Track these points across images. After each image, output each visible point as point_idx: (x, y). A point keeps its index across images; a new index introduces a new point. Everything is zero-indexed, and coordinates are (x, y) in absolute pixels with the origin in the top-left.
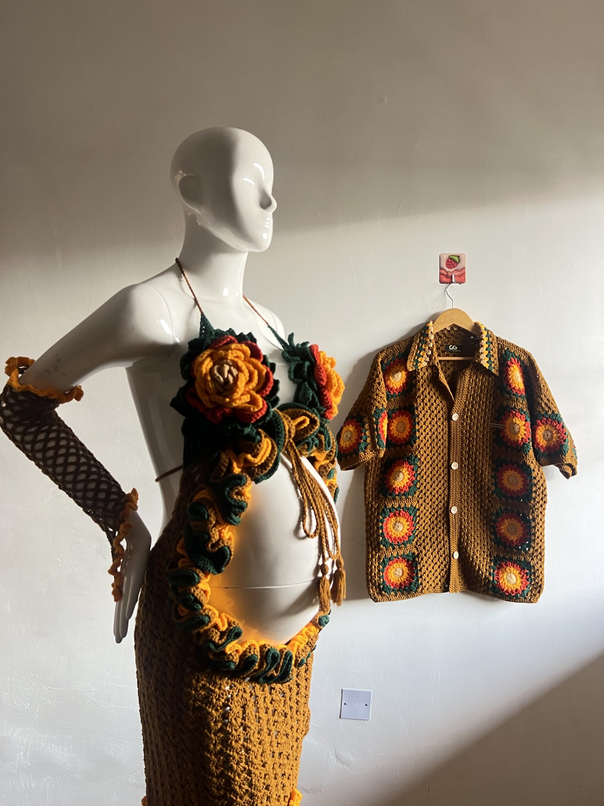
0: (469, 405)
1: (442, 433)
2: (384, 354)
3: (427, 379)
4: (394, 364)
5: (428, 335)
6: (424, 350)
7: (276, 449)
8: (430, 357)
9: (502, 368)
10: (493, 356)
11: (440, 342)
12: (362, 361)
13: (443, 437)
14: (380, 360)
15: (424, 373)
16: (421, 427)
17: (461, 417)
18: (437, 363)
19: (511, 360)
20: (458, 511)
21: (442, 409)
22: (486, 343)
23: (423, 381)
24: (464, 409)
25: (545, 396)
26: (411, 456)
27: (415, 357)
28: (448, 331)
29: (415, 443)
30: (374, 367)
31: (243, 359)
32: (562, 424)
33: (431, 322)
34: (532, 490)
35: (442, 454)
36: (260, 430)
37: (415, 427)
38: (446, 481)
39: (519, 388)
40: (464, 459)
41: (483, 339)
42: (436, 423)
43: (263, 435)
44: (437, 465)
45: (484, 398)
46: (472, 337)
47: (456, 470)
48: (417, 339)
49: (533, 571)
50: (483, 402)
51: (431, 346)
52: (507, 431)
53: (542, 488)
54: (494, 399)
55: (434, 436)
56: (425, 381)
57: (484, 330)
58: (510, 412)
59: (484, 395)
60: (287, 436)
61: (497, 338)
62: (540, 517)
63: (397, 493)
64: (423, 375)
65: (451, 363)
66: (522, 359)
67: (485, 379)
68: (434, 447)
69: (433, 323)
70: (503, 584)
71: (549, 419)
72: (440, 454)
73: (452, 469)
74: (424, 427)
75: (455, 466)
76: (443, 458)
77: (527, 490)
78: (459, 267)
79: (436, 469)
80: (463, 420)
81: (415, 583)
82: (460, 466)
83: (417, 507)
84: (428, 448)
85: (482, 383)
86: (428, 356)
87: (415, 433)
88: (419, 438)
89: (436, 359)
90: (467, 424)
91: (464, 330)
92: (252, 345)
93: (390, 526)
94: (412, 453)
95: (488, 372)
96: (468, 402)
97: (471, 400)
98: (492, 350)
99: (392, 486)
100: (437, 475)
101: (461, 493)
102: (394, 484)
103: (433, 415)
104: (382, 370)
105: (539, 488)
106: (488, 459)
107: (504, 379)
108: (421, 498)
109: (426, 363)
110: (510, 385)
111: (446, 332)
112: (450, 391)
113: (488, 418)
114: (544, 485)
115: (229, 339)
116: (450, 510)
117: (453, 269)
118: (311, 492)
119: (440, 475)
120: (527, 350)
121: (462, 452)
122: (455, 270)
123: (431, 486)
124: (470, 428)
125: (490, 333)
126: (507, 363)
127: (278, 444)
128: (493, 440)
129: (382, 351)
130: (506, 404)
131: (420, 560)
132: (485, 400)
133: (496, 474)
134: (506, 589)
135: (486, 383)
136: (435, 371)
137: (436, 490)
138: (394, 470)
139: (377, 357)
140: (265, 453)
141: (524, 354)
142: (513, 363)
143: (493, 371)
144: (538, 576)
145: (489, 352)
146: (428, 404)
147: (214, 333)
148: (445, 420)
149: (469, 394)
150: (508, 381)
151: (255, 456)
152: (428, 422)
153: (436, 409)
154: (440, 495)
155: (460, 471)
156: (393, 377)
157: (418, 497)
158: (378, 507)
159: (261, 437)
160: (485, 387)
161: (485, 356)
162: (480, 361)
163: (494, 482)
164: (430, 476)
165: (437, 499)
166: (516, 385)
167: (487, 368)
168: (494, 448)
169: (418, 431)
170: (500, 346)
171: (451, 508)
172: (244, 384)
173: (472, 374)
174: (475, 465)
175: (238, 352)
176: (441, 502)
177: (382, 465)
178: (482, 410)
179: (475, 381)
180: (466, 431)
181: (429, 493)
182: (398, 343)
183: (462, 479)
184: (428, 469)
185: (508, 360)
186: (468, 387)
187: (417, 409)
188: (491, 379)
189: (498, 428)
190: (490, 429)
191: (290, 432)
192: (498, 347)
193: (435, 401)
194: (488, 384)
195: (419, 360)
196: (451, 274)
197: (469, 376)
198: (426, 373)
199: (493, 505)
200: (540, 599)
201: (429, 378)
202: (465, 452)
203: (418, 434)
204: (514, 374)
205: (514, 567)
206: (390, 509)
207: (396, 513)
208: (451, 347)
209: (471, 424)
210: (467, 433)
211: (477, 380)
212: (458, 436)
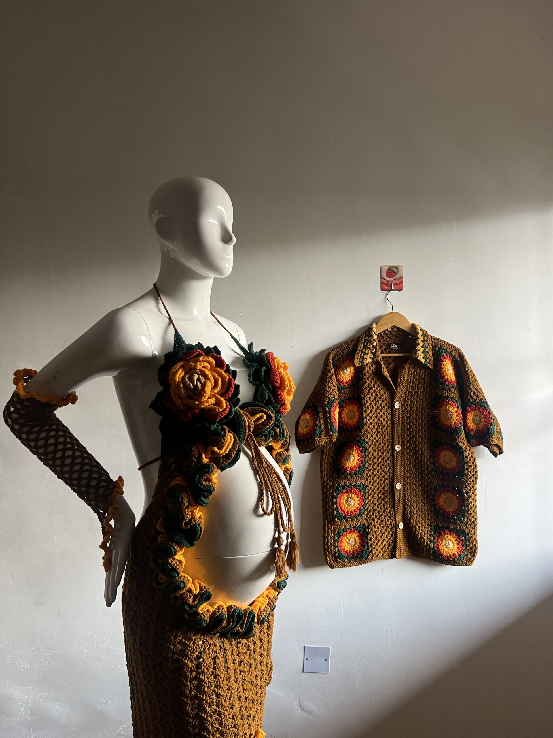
0: (409, 395)
1: (386, 419)
2: (334, 352)
3: (372, 373)
4: (343, 361)
5: (372, 335)
6: (369, 348)
7: (238, 441)
8: (374, 354)
9: (436, 363)
10: (428, 353)
11: (382, 341)
12: (316, 358)
13: (387, 423)
14: (331, 357)
15: (370, 368)
16: (368, 414)
17: (402, 405)
18: (380, 359)
19: (443, 355)
20: (402, 487)
21: (386, 399)
22: (422, 341)
23: (369, 375)
24: (405, 399)
25: (473, 386)
26: (360, 440)
27: (361, 355)
28: (390, 331)
29: (363, 428)
30: (326, 364)
31: (209, 369)
32: (488, 410)
33: (374, 326)
34: (464, 468)
35: (387, 438)
36: (224, 426)
37: (362, 415)
38: (391, 461)
39: (451, 380)
40: (405, 442)
41: (419, 338)
42: (381, 411)
43: (227, 431)
44: (383, 447)
45: (421, 388)
46: (410, 336)
47: (399, 451)
48: (362, 339)
49: (467, 538)
50: (421, 392)
51: (375, 344)
52: (442, 416)
53: (473, 466)
54: (430, 389)
55: (379, 422)
56: (370, 375)
57: (419, 330)
58: (444, 400)
59: (421, 386)
60: (247, 431)
61: (431, 336)
62: (472, 491)
63: (349, 472)
64: (369, 370)
65: (392, 358)
66: (453, 354)
67: (422, 372)
68: (379, 432)
69: (376, 325)
70: (442, 550)
71: (478, 406)
72: (385, 438)
73: (395, 450)
74: (370, 414)
75: (398, 448)
76: (387, 441)
77: (460, 467)
78: (398, 276)
79: (382, 451)
80: (404, 408)
81: (366, 551)
82: (403, 448)
83: (366, 485)
84: (374, 433)
85: (419, 376)
86: (372, 353)
87: (363, 420)
88: (366, 424)
89: (379, 356)
90: (407, 411)
91: (403, 331)
92: (217, 357)
93: (343, 501)
94: (361, 438)
95: (424, 366)
96: (407, 392)
97: (411, 390)
98: (427, 347)
99: (344, 466)
100: (383, 456)
101: (404, 472)
102: (346, 464)
103: (378, 404)
104: (333, 366)
105: (471, 466)
106: (426, 441)
107: (438, 372)
108: (370, 476)
109: (371, 360)
110: (443, 377)
111: (387, 332)
112: (392, 383)
113: (425, 405)
114: (475, 463)
115: (198, 353)
116: (395, 486)
117: (392, 279)
118: (268, 477)
119: (385, 456)
120: (457, 346)
121: (404, 435)
122: (394, 279)
123: (378, 466)
124: (410, 414)
125: (425, 332)
126: (441, 358)
127: (239, 438)
128: (431, 425)
129: (332, 349)
130: (440, 394)
131: (370, 530)
132: (422, 390)
133: (433, 454)
134: (445, 554)
135: (423, 375)
136: (378, 366)
137: (382, 469)
138: (346, 452)
139: (329, 355)
140: (228, 445)
141: (455, 351)
142: (445, 359)
143: (429, 365)
144: (472, 542)
145: (425, 349)
146: (374, 394)
147: (185, 347)
148: (389, 408)
149: (409, 386)
150: (441, 374)
151: (220, 448)
152: (374, 410)
153: (380, 398)
154: (386, 473)
155: (403, 452)
156: (343, 372)
157: (367, 475)
158: (333, 485)
159: (225, 432)
160: (422, 379)
161: (421, 353)
162: (417, 357)
163: (432, 461)
164: (377, 456)
165: (384, 477)
166: (449, 377)
167: (424, 363)
168: (431, 431)
169: (366, 418)
170: (434, 343)
171: (396, 485)
172: (210, 389)
173: (411, 368)
174: (416, 447)
175: (205, 363)
176: (387, 479)
177: (335, 448)
178: (420, 399)
179: (414, 374)
180: (407, 417)
181: (376, 471)
182: (346, 342)
183: (404, 459)
184: (375, 451)
185: (441, 356)
186: (408, 380)
187: (364, 399)
188: (427, 372)
189: (434, 415)
190: (428, 415)
191: (249, 427)
192: (432, 345)
193: (380, 392)
194: (425, 376)
195: (365, 356)
196: (390, 283)
197: (408, 370)
198: (371, 368)
199: (432, 481)
200: (474, 562)
201: (374, 372)
202: (407, 435)
203: (365, 421)
204: (447, 367)
205: (451, 535)
206: (342, 487)
207: (348, 490)
208: (392, 345)
209: (411, 412)
210: (407, 419)
211: (416, 373)
212: (400, 421)
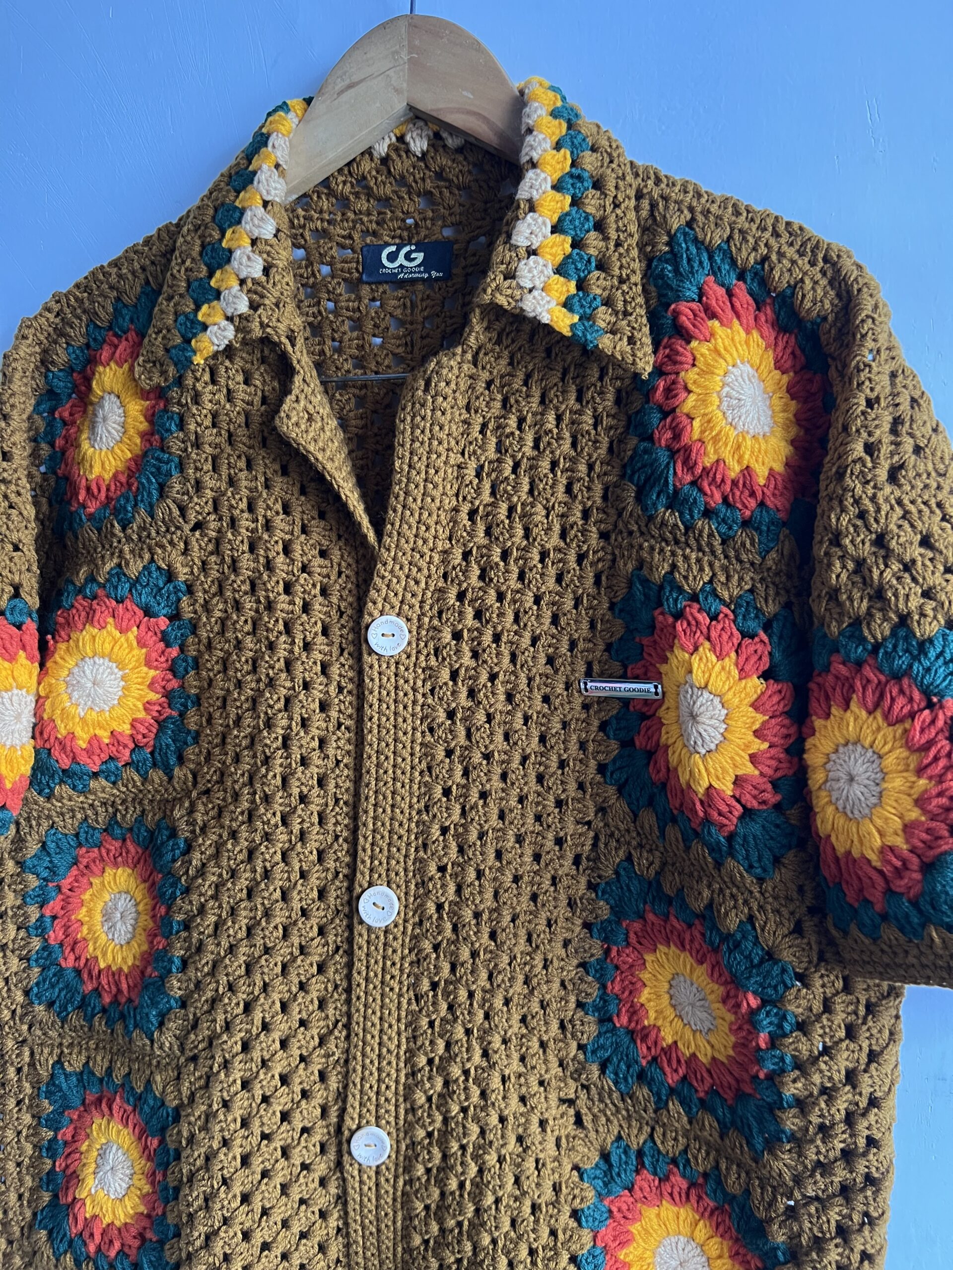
0: (466, 571)
6: (229, 255)
21: (322, 592)
24: (439, 594)
37: (183, 685)
38: (335, 986)
39: (747, 471)
45: (548, 529)
47: (387, 931)
50: (544, 554)
51: (267, 231)
52: (668, 720)
54: (604, 535)
57: (546, 114)
58: (678, 615)
59: (548, 510)
66: (785, 283)
67: (559, 418)
73: (365, 922)
75: (381, 907)
77: (755, 1083)
80: (436, 653)
82: (413, 909)
85: (537, 441)
86: (241, 283)
90: (454, 675)
96: (458, 551)
97: (480, 537)
107: (655, 417)
108: (194, 1060)
113: (572, 643)
116: (350, 1144)
119: (302, 951)
121: (424, 831)
124: (471, 694)
128: (602, 769)
130: (667, 567)
132: (555, 540)
135: (559, 438)
145: (577, 245)
149: (465, 508)
154: (304, 1060)
155: (411, 937)
157: (181, 1047)
160: (554, 464)
165: (286, 1081)
166: (726, 454)
168: (601, 810)
171: (352, 1133)
176: (306, 1095)
178: (536, 600)
180: (451, 715)
183: (418, 978)
186: (460, 467)
189: (626, 702)
190: (585, 708)
194: (574, 445)
197: (462, 402)
201: (254, 422)
202: (444, 830)
209: (475, 678)
210: (454, 723)
211: (512, 422)
212: (407, 740)
